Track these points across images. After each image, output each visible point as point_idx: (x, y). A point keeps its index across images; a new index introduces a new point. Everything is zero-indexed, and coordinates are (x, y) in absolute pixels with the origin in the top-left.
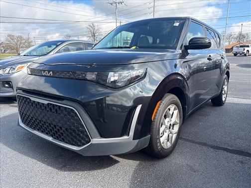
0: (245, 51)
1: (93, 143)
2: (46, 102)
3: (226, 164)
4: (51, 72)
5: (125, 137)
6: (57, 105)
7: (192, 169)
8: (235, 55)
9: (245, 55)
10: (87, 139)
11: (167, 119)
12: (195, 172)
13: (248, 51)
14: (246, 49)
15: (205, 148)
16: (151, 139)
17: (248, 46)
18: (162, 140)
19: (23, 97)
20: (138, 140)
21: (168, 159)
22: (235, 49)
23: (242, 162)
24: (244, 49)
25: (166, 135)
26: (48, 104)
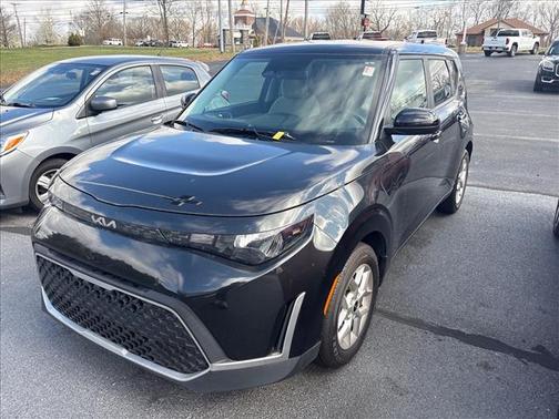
0: (510, 46)
1: (213, 370)
2: (109, 288)
3: (458, 374)
4: (113, 222)
5: (275, 356)
6: (134, 298)
7: (395, 387)
8: (488, 53)
9: (509, 55)
10: (201, 363)
11: (350, 295)
12: (401, 395)
13: (515, 44)
14: (513, 39)
15: (419, 333)
16: (322, 347)
17: (516, 34)
18: (340, 335)
19: (53, 265)
20: (298, 358)
21: (350, 367)
22: (489, 41)
23: (486, 366)
24: (508, 41)
25: (348, 324)
26: (114, 292)
